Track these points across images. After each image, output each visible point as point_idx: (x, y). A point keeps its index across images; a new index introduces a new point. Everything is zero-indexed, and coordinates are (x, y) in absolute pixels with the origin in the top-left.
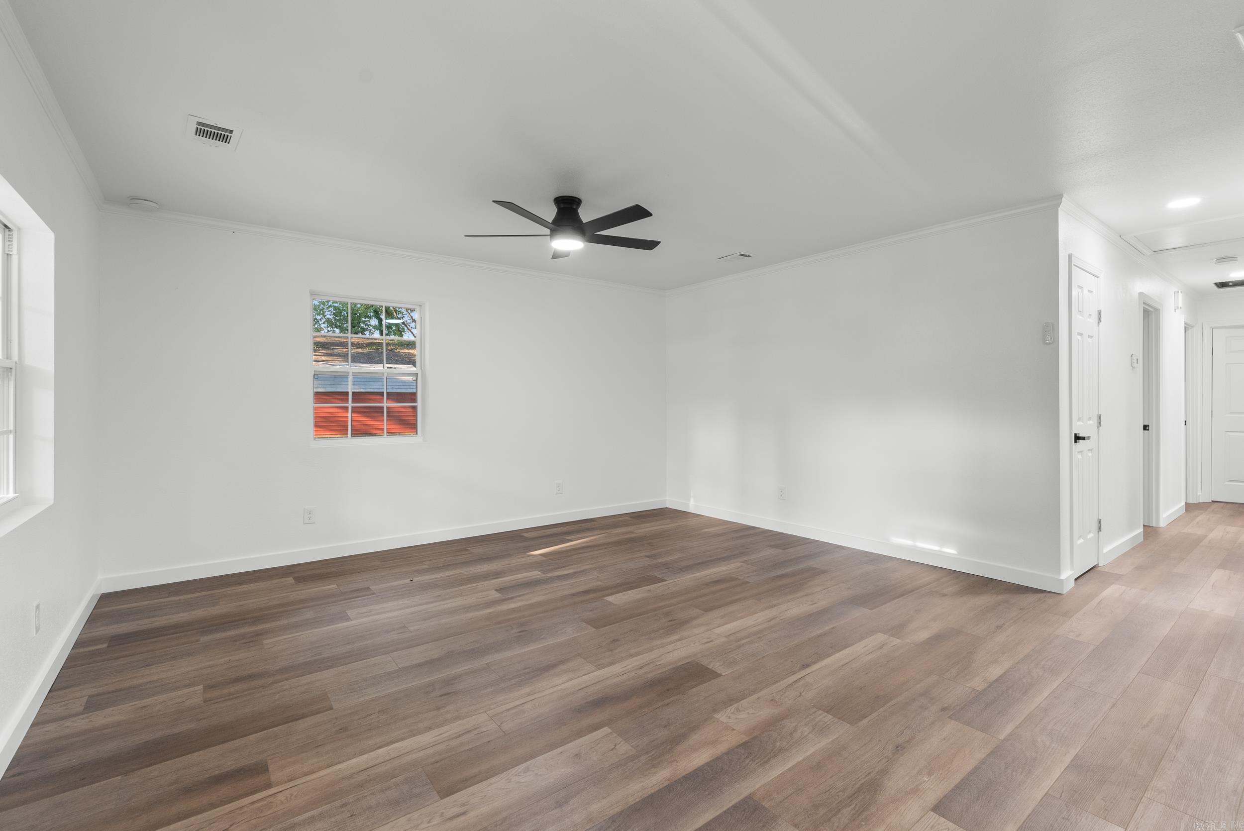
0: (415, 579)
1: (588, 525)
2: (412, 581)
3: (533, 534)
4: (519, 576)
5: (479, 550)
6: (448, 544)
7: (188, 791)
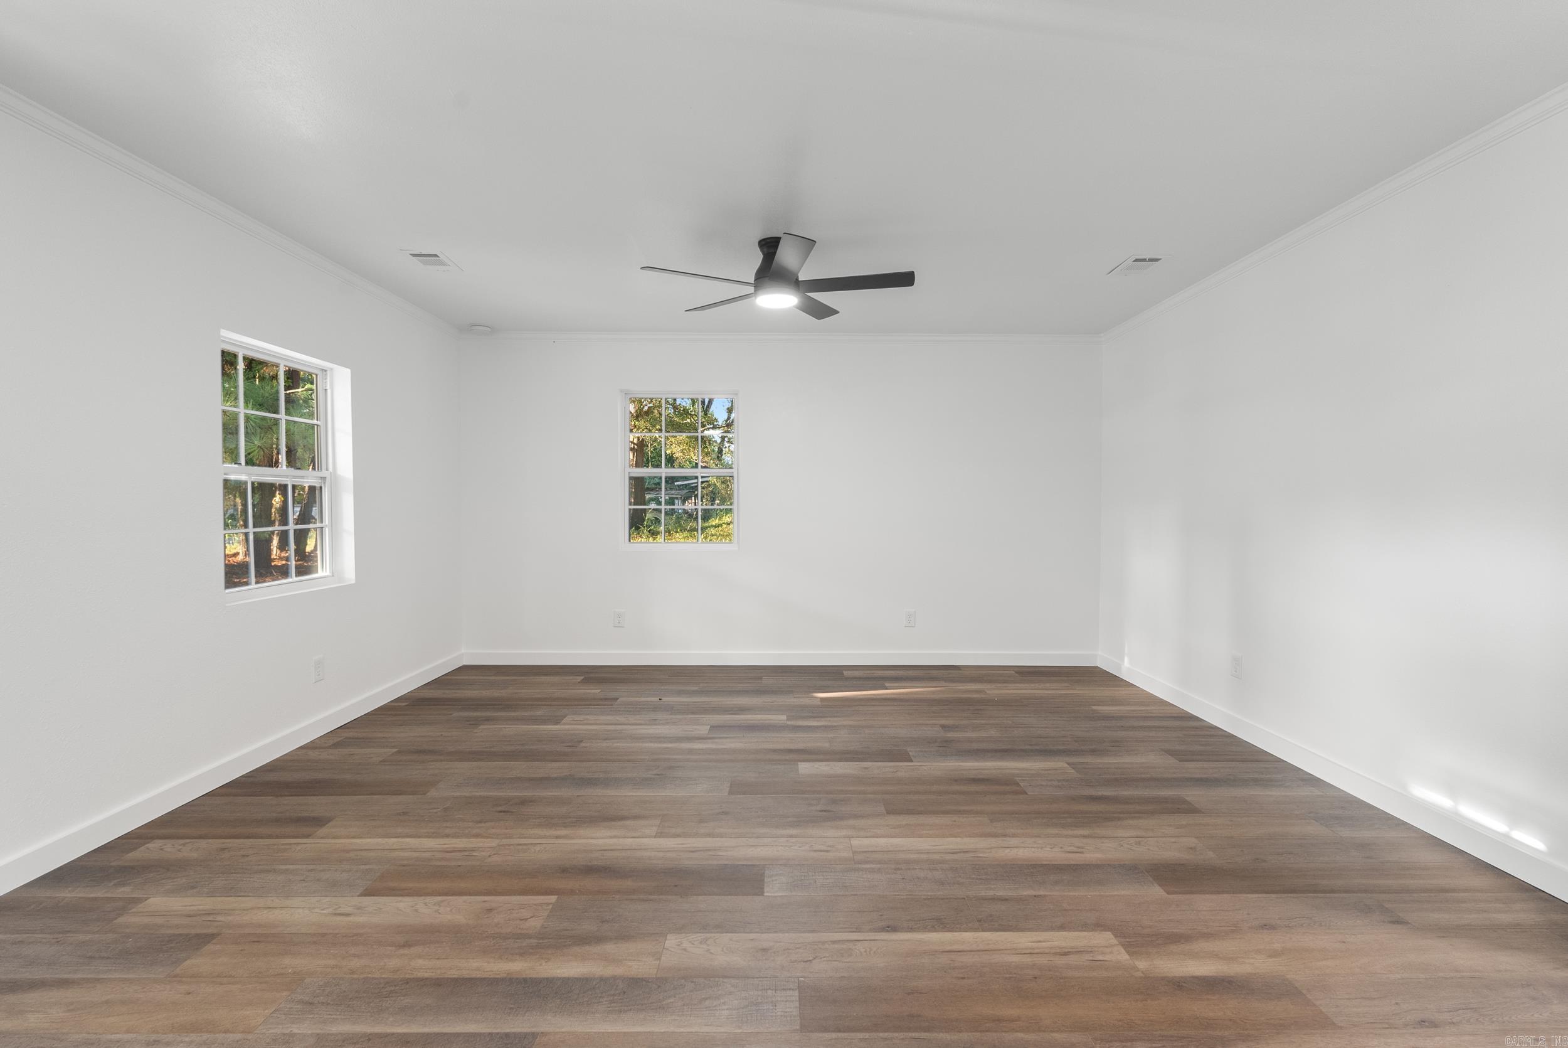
0: (664, 699)
1: (935, 673)
2: (660, 699)
3: (857, 674)
4: (759, 717)
5: (767, 681)
6: (753, 669)
7: (278, 821)
